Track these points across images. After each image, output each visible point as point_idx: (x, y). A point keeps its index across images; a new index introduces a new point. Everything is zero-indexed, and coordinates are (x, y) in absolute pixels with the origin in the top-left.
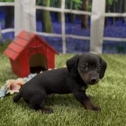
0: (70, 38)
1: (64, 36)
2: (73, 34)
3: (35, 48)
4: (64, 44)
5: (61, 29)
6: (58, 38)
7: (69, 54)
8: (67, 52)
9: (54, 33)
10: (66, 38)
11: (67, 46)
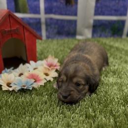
0: (51, 19)
1: (43, 16)
2: (55, 13)
3: (8, 31)
4: (43, 27)
5: (39, 7)
6: (36, 19)
7: (50, 40)
8: (48, 37)
9: (30, 13)
10: (46, 19)
11: (47, 30)
